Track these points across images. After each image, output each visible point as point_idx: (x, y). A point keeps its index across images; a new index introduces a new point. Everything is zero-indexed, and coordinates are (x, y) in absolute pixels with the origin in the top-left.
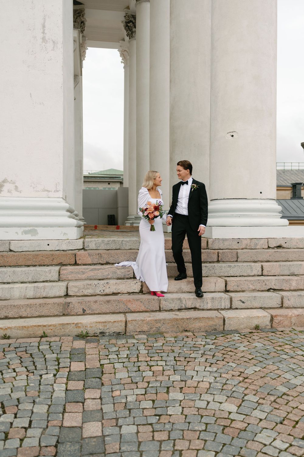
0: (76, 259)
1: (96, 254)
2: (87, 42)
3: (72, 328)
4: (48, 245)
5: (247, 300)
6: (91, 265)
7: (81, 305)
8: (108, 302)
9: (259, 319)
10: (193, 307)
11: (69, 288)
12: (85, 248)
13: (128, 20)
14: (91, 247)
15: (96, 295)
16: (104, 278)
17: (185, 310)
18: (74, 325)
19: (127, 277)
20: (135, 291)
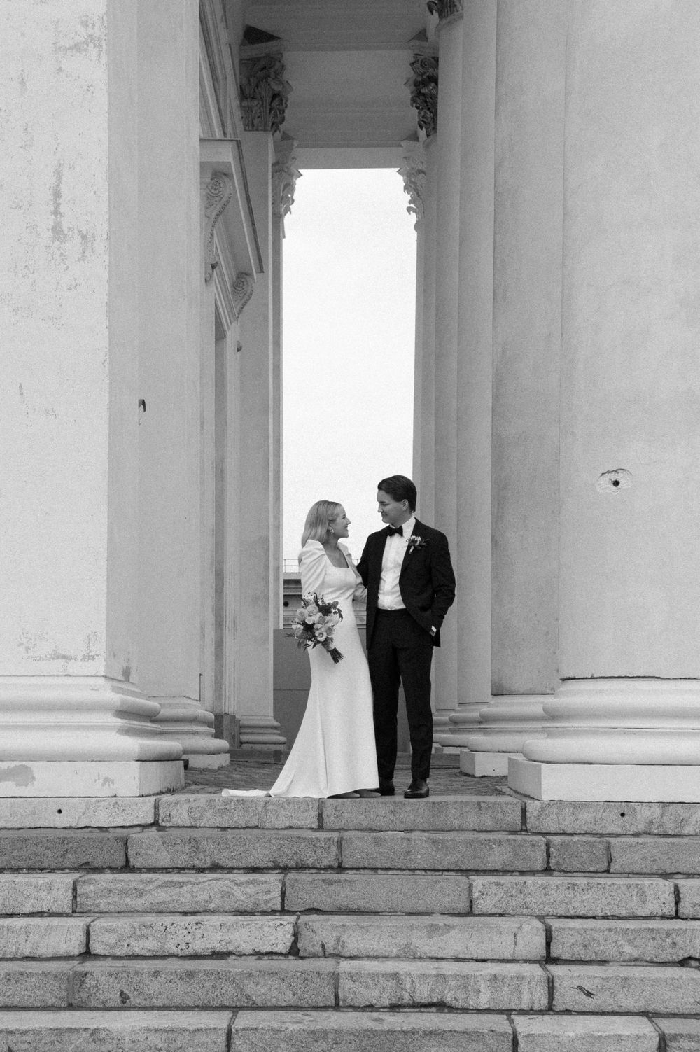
0: (126, 854)
1: (182, 841)
2: (297, 152)
3: (84, 1041)
4: (60, 811)
5: (602, 988)
6: (169, 872)
7: (117, 981)
8: (191, 975)
9: (623, 1043)
10: (435, 1000)
11: (92, 934)
12: (160, 822)
13: (422, 75)
14: (176, 820)
15: (165, 956)
16: (198, 908)
17: (412, 1010)
18: (85, 1035)
19: (264, 907)
20: (276, 949)
